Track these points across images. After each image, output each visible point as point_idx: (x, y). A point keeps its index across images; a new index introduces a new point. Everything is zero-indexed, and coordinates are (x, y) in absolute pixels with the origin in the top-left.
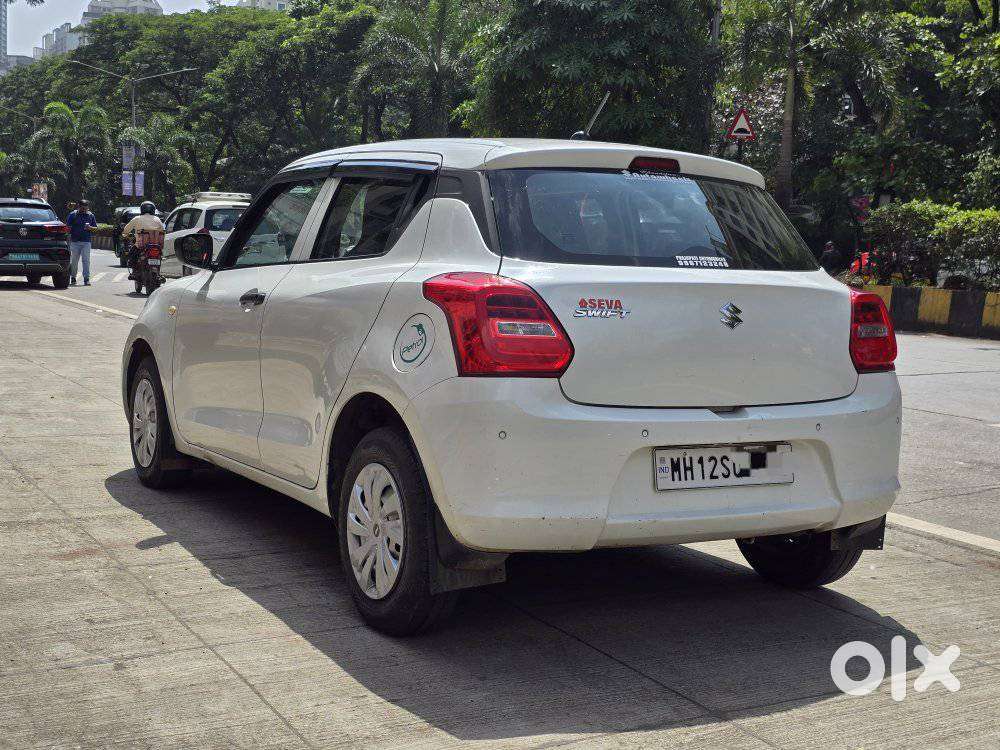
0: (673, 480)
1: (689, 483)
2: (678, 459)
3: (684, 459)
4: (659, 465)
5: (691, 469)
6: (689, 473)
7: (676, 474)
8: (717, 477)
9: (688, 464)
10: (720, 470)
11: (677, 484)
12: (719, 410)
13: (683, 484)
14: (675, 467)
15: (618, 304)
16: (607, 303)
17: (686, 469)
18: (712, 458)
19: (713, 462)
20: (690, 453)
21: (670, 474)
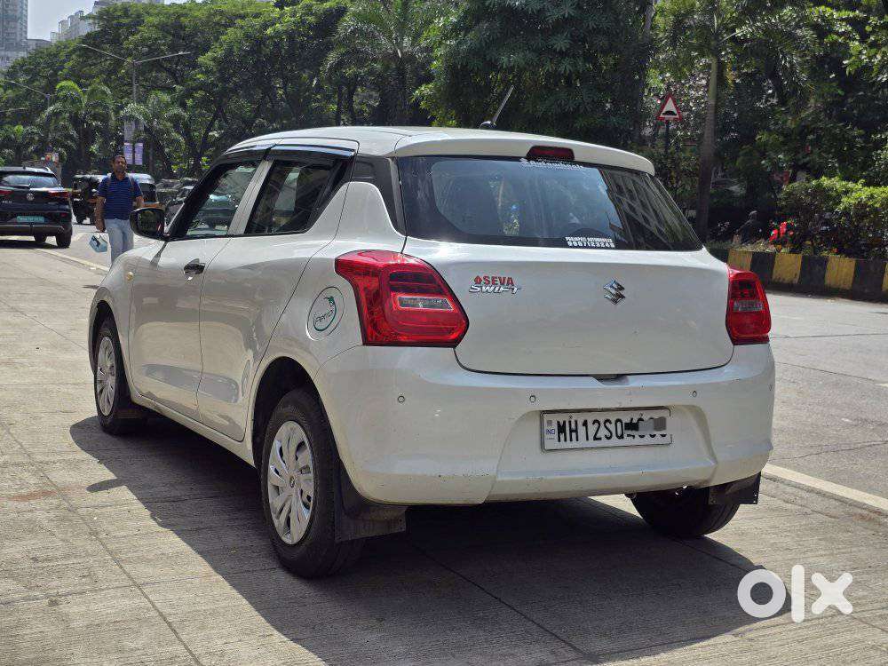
0: (559, 441)
1: (574, 444)
2: (564, 422)
3: (570, 422)
4: (546, 427)
5: (576, 431)
6: (574, 434)
7: (562, 436)
8: (600, 439)
9: (573, 426)
10: (603, 432)
11: (563, 445)
12: (601, 378)
13: (569, 445)
14: (561, 429)
15: (510, 281)
16: (502, 279)
17: (571, 431)
18: (595, 422)
19: (597, 425)
20: (575, 416)
21: (556, 436)
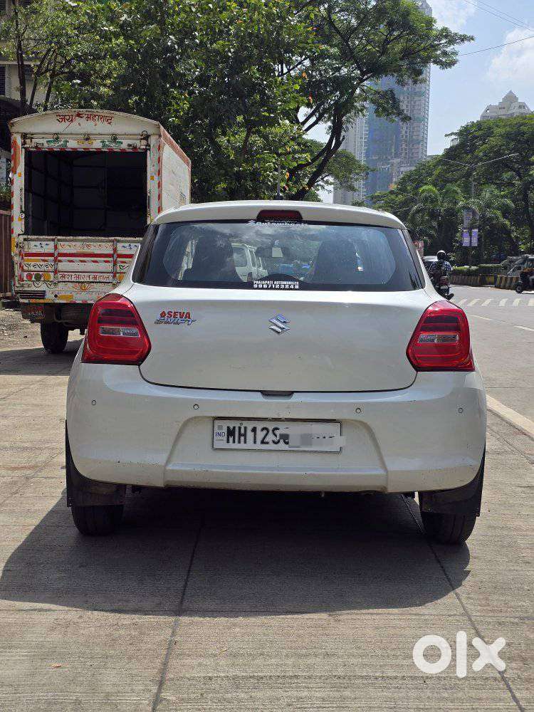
0: (228, 442)
1: (242, 446)
2: (234, 428)
3: (240, 428)
4: (216, 430)
5: (245, 435)
6: (242, 438)
7: (231, 439)
8: (267, 443)
9: (242, 431)
10: (270, 437)
11: (231, 445)
13: (236, 446)
14: (231, 433)
15: (188, 315)
17: (240, 435)
18: (263, 429)
19: (265, 432)
20: (245, 423)
21: (225, 438)
